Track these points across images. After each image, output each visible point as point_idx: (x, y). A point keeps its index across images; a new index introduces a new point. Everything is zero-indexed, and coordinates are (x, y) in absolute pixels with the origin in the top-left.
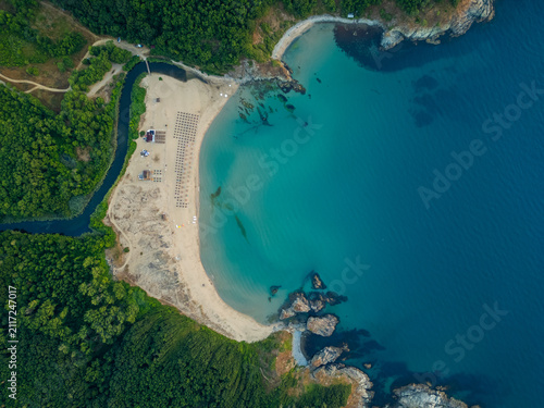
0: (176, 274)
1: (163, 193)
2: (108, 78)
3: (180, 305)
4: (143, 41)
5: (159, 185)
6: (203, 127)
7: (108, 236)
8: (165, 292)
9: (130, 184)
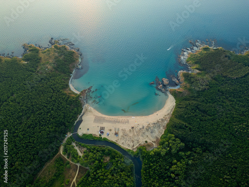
0: (154, 124)
1: (124, 128)
2: (76, 148)
3: (166, 122)
4: (65, 133)
5: (120, 129)
7: (141, 149)
8: (161, 128)
9: (120, 140)
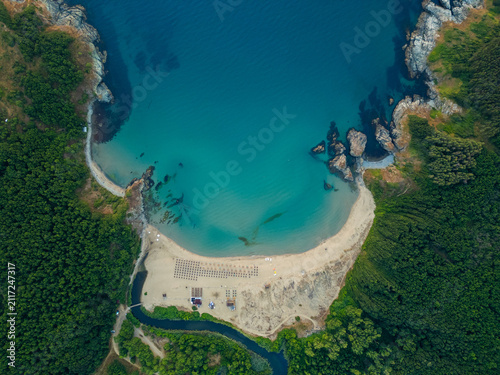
0: (317, 274)
1: (246, 288)
2: (147, 340)
3: (345, 269)
4: (113, 309)
5: (239, 291)
6: (186, 255)
7: (285, 335)
8: (334, 284)
9: (239, 317)
